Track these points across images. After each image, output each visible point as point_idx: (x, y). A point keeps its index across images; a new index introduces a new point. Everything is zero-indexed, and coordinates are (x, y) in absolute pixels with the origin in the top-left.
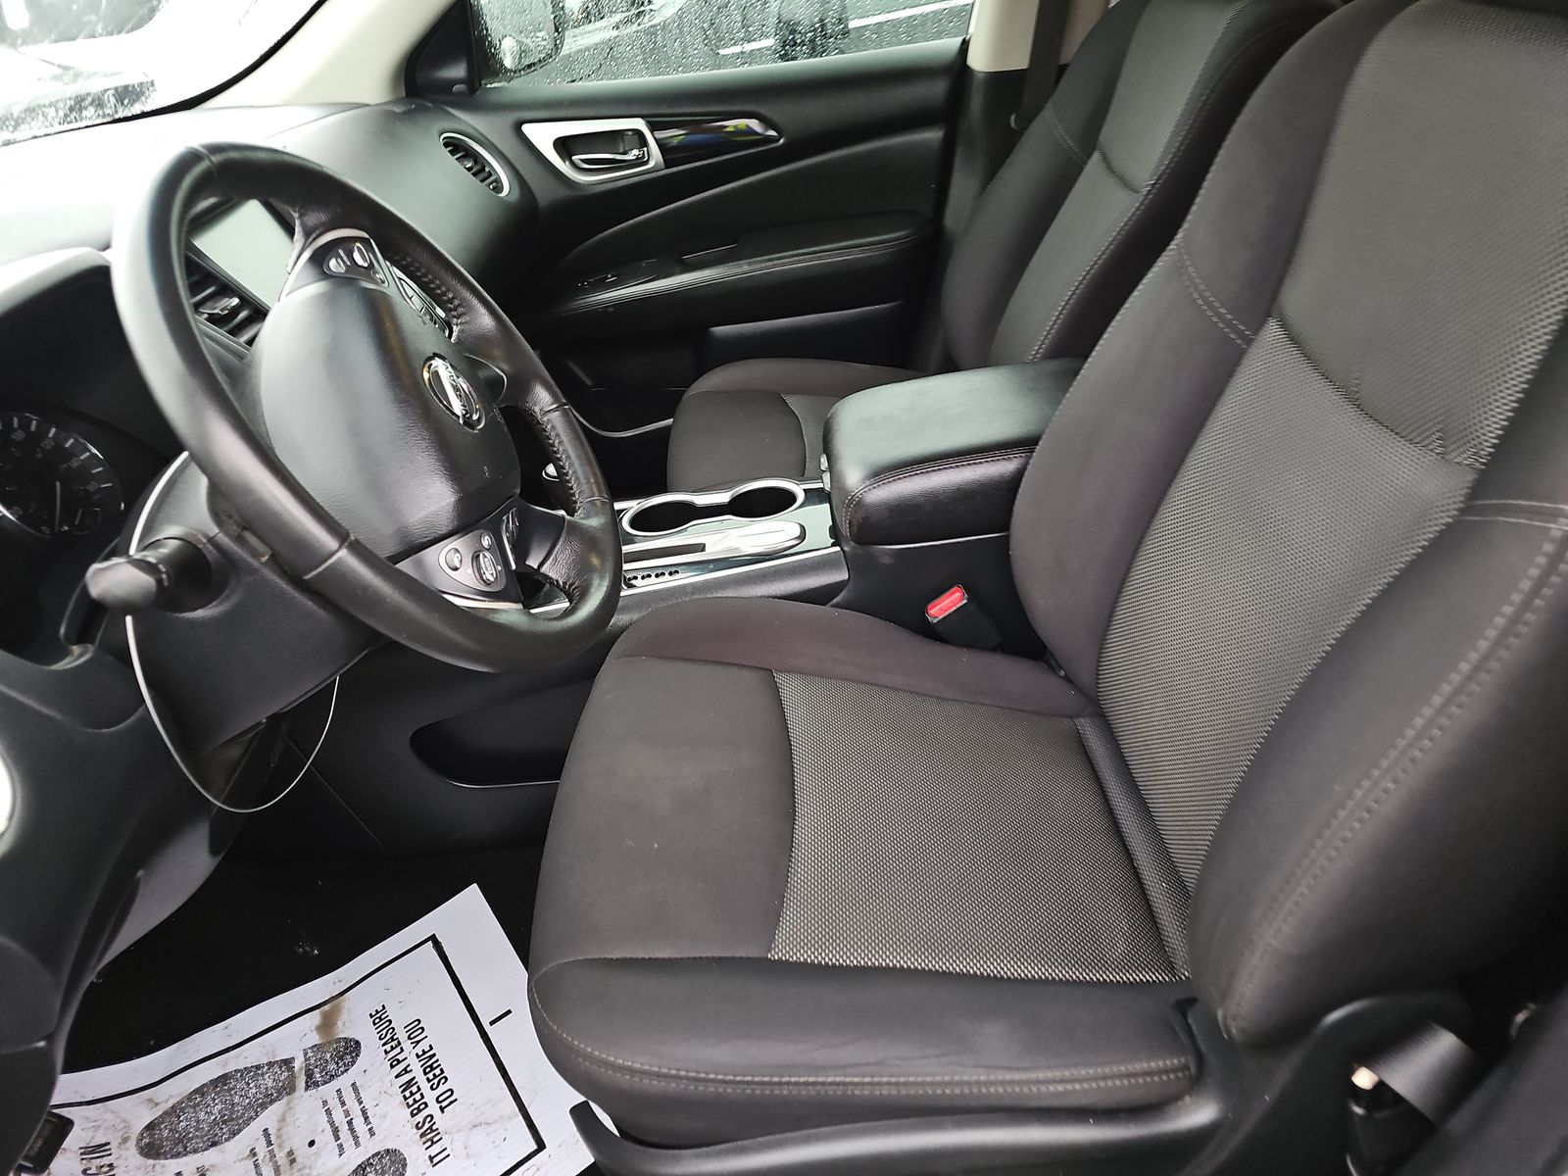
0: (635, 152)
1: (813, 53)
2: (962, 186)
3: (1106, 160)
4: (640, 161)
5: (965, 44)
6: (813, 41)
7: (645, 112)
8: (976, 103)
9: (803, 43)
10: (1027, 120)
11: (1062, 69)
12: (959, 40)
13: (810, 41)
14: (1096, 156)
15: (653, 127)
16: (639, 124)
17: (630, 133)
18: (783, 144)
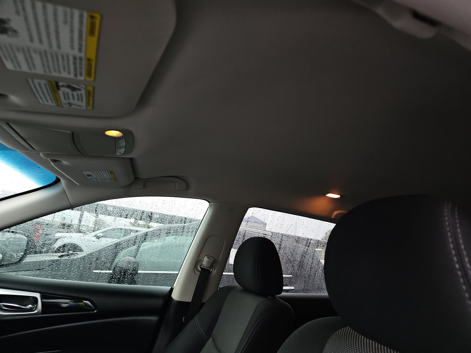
0: (30, 306)
1: (118, 282)
2: (162, 339)
3: (214, 341)
4: (31, 310)
5: (172, 290)
6: (119, 278)
7: (42, 291)
8: (172, 310)
9: (115, 278)
10: (189, 319)
11: (203, 304)
12: (170, 288)
13: (118, 278)
14: (211, 339)
15: (42, 297)
16: (38, 295)
17: (31, 298)
18: (96, 312)
